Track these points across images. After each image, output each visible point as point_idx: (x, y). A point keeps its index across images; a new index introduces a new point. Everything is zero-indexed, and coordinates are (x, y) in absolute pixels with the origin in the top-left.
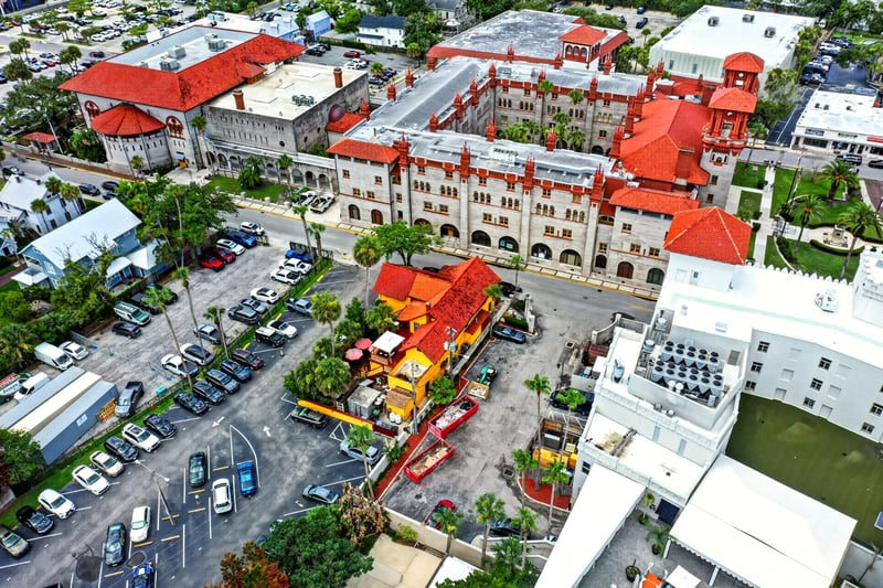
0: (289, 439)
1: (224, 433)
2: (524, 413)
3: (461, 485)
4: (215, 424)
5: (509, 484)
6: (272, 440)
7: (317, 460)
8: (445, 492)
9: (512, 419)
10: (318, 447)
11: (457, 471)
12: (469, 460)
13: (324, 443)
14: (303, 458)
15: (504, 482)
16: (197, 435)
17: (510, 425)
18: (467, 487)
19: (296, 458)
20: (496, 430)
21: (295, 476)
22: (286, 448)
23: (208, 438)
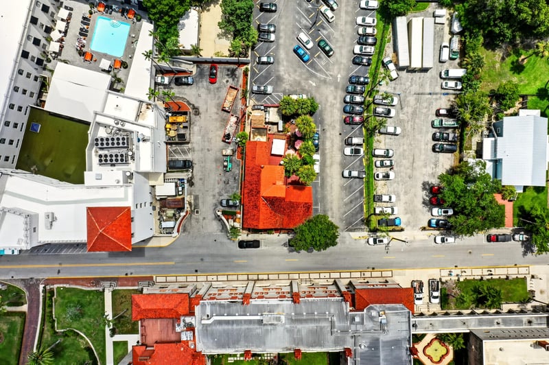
0: (299, 83)
1: (331, 73)
2: (202, 150)
3: (213, 96)
4: (339, 76)
5: (193, 105)
6: (307, 79)
7: (279, 79)
8: (218, 88)
9: (206, 143)
10: (284, 85)
11: (218, 102)
12: (215, 110)
13: (282, 89)
14: (286, 76)
15: (196, 105)
16: (342, 66)
17: (206, 140)
18: (209, 96)
19: (290, 75)
20: (211, 133)
21: (283, 66)
22: (297, 78)
23: (336, 67)
